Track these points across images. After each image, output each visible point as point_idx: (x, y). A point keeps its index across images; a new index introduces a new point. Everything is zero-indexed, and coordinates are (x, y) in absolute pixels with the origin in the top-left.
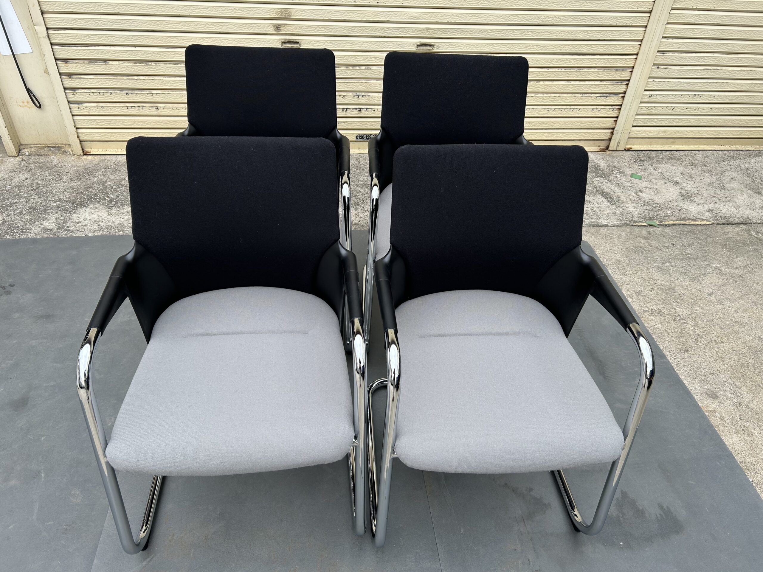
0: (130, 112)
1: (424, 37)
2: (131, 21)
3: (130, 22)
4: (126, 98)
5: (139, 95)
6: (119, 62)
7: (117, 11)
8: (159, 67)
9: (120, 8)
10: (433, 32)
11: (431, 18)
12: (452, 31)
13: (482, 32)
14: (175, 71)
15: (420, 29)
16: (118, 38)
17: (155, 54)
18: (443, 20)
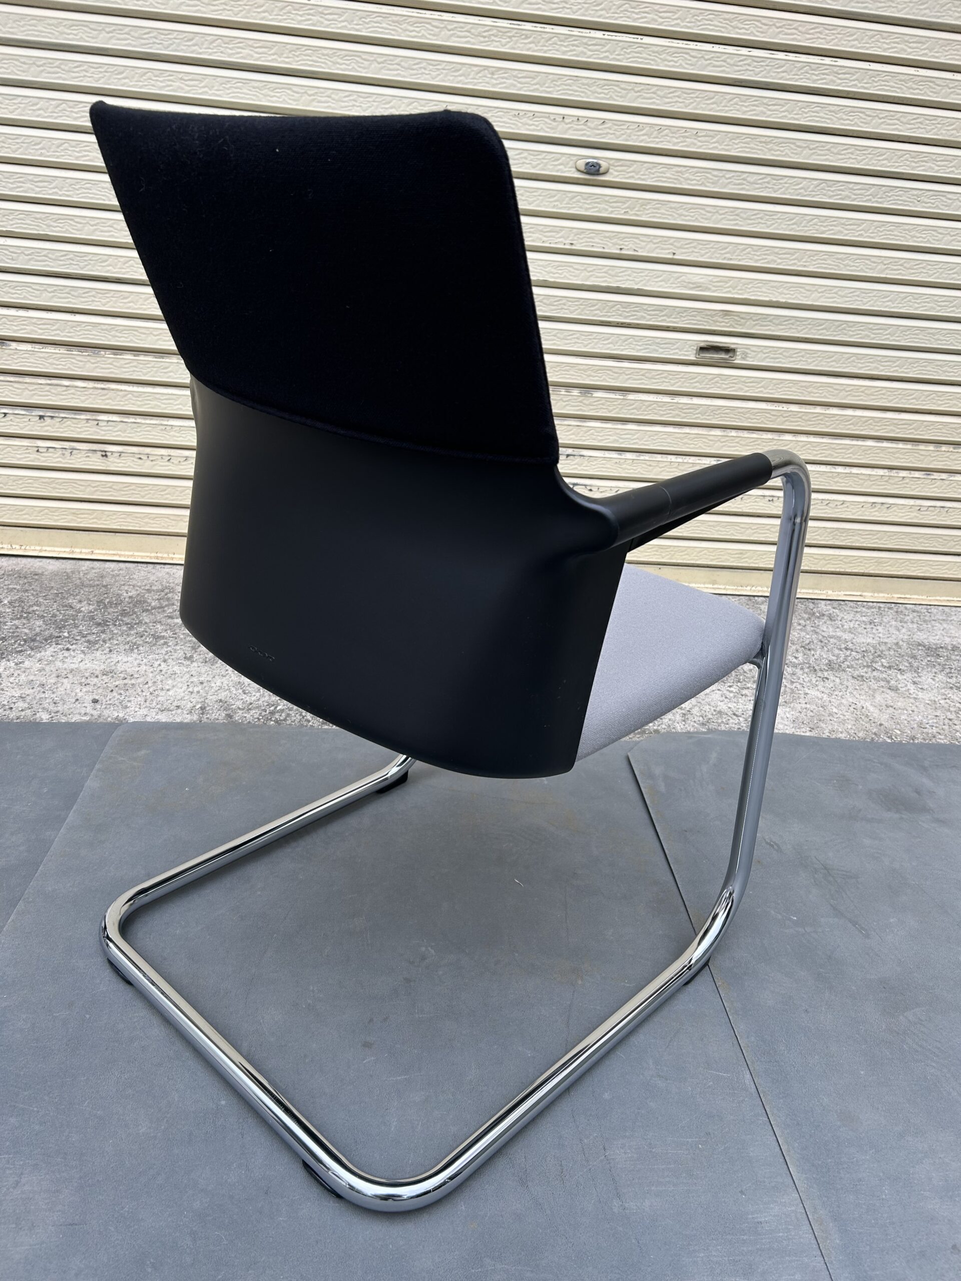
0: (43, 459)
1: (715, 331)
2: (71, 256)
3: (68, 257)
4: (39, 428)
5: (69, 423)
6: (34, 345)
7: (44, 231)
8: (123, 362)
9: (52, 224)
10: (736, 320)
11: (735, 291)
12: (777, 322)
13: (844, 329)
14: (156, 372)
15: (709, 313)
16: (38, 290)
17: (117, 331)
18: (760, 296)
